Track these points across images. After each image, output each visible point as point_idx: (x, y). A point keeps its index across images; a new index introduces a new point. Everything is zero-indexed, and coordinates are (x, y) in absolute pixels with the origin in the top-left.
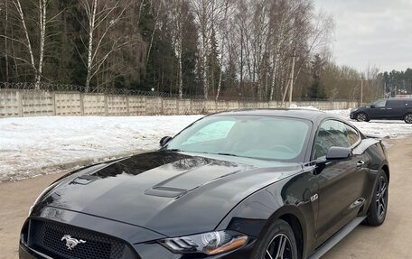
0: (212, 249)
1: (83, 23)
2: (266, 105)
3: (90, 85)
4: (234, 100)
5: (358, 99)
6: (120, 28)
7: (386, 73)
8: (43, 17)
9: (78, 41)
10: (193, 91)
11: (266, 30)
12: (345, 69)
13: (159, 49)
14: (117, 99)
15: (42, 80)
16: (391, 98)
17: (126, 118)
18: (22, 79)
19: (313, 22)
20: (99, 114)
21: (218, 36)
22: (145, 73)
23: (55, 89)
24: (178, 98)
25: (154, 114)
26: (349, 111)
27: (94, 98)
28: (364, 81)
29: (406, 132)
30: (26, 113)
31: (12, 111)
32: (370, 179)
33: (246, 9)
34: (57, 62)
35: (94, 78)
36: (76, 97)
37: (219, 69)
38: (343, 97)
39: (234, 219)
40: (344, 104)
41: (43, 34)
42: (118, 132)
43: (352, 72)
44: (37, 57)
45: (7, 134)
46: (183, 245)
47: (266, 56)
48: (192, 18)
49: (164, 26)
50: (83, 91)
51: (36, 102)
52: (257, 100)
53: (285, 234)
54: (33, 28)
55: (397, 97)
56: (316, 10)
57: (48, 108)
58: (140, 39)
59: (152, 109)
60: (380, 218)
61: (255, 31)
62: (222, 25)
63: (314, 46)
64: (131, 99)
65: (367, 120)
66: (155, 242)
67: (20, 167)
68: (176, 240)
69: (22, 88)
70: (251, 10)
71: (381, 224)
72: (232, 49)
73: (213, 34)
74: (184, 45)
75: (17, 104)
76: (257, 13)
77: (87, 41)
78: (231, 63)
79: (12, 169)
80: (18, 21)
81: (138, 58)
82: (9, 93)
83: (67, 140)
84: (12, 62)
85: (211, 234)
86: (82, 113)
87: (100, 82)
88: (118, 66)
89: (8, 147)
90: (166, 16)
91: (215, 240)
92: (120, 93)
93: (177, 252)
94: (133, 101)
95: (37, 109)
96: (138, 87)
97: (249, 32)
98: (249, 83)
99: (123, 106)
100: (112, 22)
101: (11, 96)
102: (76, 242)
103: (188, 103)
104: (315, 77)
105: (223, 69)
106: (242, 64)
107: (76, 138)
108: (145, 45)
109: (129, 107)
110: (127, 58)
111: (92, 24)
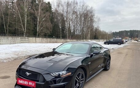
0: (62, 75)
1: (36, 20)
2: (83, 40)
3: (38, 35)
4: (75, 39)
5: (106, 39)
6: (45, 21)
7: (114, 32)
8: (26, 18)
9: (35, 24)
10: (64, 37)
11: (83, 21)
12: (103, 31)
13: (56, 26)
14: (45, 39)
15: (26, 34)
16: (115, 39)
17: (47, 44)
18: (20, 34)
19: (95, 19)
20: (40, 43)
21: (70, 23)
22: (52, 32)
23: (29, 36)
24: (60, 39)
25: (54, 43)
26: (104, 42)
27: (39, 39)
28: (108, 34)
29: (118, 47)
30: (21, 42)
31: (18, 42)
32: (105, 59)
33: (78, 16)
34: (29, 29)
35: (39, 34)
36: (34, 38)
37: (71, 31)
38: (103, 38)
39: (68, 68)
40: (103, 40)
41: (26, 22)
42: (44, 47)
43: (105, 32)
44: (24, 28)
45: (16, 48)
46: (55, 75)
47: (83, 28)
48: (64, 18)
49: (57, 20)
50: (36, 37)
51: (24, 40)
52: (80, 39)
53: (82, 72)
54: (23, 21)
55: (117, 38)
56: (95, 16)
57: (27, 41)
58: (51, 24)
59: (54, 41)
60: (108, 68)
61: (80, 22)
62: (72, 20)
63: (95, 25)
64: (48, 39)
65: (108, 44)
66: (48, 74)
67: (19, 56)
68: (53, 73)
69: (20, 36)
70: (79, 16)
71: (108, 70)
72: (74, 26)
73: (69, 22)
74: (62, 25)
75: (19, 40)
76: (81, 17)
77: (37, 24)
78: (74, 30)
79: (17, 57)
80: (20, 19)
81: (50, 29)
82: (17, 37)
83: (31, 49)
84: (18, 29)
85: (62, 72)
86: (36, 42)
87: (40, 35)
88: (45, 31)
89: (16, 51)
90: (57, 18)
91: (63, 73)
92: (46, 37)
93: (53, 76)
94: (49, 39)
95: (24, 41)
96: (50, 36)
97: (79, 22)
98: (78, 35)
99: (46, 41)
100: (44, 19)
101: (18, 38)
102: (29, 74)
103: (63, 40)
104: (95, 33)
105: (72, 31)
106: (77, 30)
107: (34, 49)
108: (52, 25)
109: (47, 41)
110: (47, 28)
111: (38, 20)
